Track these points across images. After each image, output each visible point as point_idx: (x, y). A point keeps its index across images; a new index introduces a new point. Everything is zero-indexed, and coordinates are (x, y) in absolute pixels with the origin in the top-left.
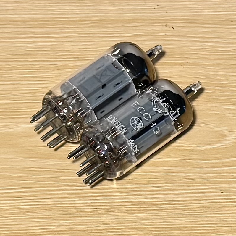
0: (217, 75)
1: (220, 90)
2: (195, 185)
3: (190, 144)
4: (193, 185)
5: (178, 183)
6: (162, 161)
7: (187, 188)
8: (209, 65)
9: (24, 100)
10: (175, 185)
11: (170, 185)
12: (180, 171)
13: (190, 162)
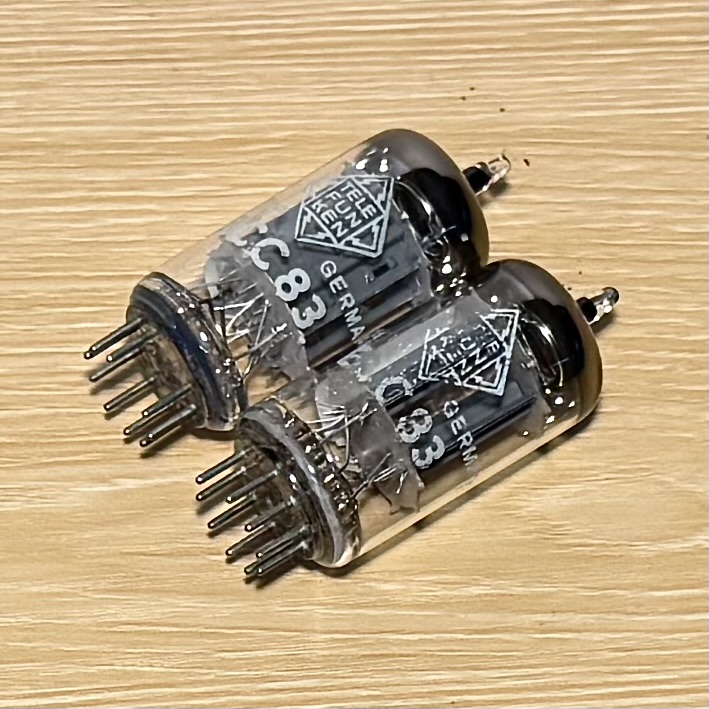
0: (676, 311)
1: (690, 361)
2: (637, 668)
3: (608, 540)
4: (631, 668)
5: (582, 663)
6: (527, 596)
7: (612, 679)
8: (646, 281)
9: (79, 405)
10: (575, 669)
11: (557, 670)
12: (585, 624)
13: (612, 596)
